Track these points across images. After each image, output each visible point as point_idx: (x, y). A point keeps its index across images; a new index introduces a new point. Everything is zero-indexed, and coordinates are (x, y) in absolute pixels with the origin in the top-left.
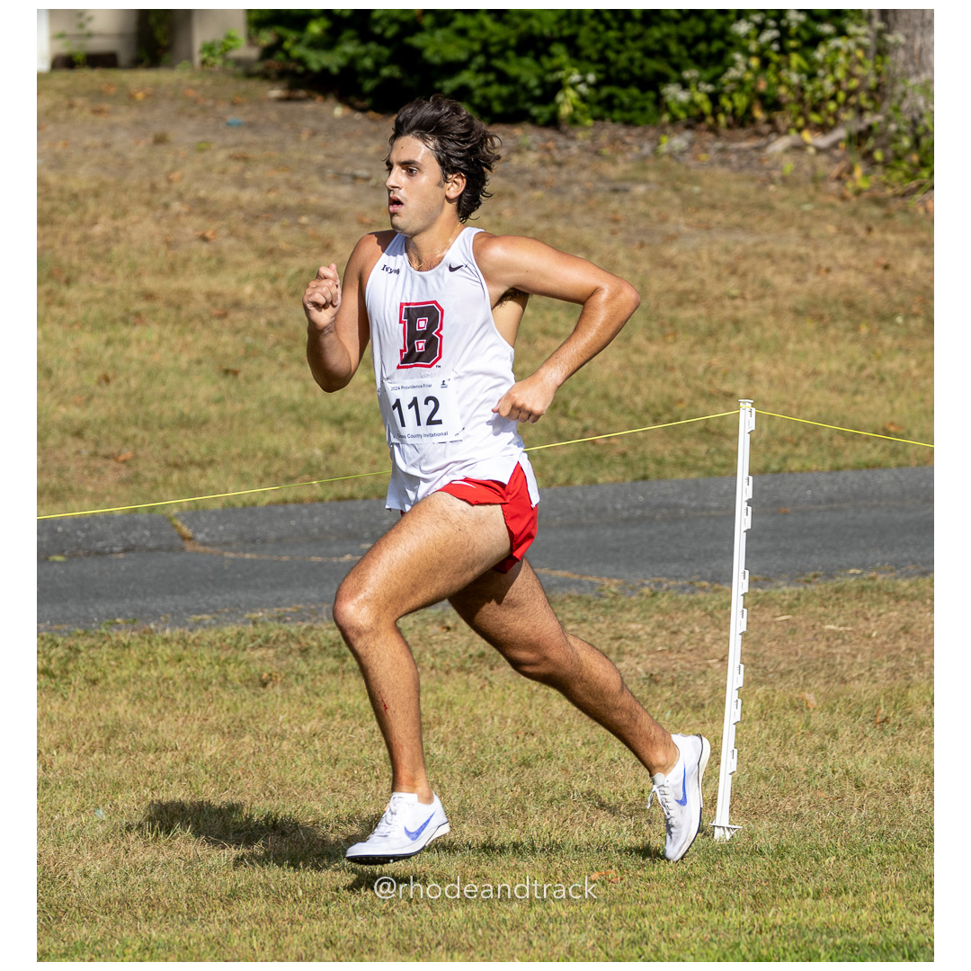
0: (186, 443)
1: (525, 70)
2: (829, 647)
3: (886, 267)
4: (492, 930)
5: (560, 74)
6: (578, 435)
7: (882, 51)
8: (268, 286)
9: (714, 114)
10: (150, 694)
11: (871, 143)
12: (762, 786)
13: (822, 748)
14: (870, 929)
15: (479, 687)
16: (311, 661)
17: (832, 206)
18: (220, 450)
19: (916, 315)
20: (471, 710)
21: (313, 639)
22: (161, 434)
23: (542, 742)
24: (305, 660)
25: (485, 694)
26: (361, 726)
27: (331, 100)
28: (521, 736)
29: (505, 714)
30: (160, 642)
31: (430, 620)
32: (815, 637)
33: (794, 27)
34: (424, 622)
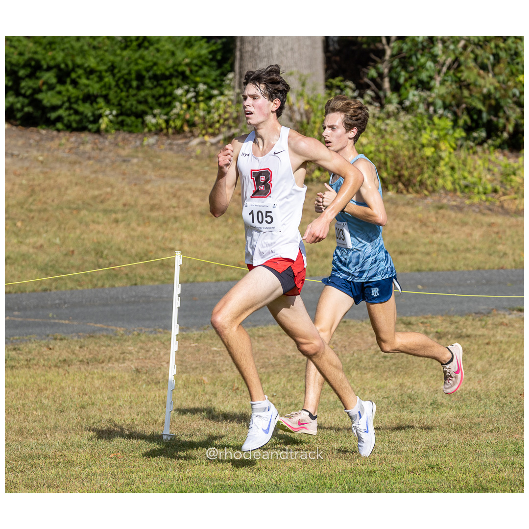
1: (86, 109)
2: (214, 357)
4: (67, 479)
5: (101, 111)
6: (107, 266)
7: (239, 102)
9: (167, 128)
14: (229, 478)
15: (63, 374)
20: (60, 384)
23: (90, 398)
25: (66, 377)
28: (81, 395)
29: (74, 386)
31: (43, 345)
32: (208, 353)
33: (201, 92)
34: (40, 346)
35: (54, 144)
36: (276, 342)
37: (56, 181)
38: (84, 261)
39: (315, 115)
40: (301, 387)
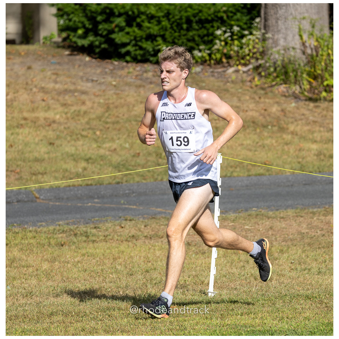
0: (37, 167)
1: (148, 46)
2: (246, 233)
3: (265, 110)
4: (136, 325)
5: (160, 47)
6: (165, 164)
7: (264, 40)
8: (64, 116)
9: (210, 60)
10: (25, 248)
11: (260, 70)
12: (224, 279)
13: (244, 266)
14: (259, 325)
15: (132, 246)
16: (78, 238)
17: (248, 90)
18: (48, 169)
19: (275, 126)
20: (130, 254)
21: (78, 231)
22: (29, 164)
23: (153, 264)
24: (76, 237)
25: (134, 249)
26: (94, 259)
27: (85, 55)
28: (146, 262)
29: (141, 255)
30: (28, 231)
31: (117, 224)
32: (242, 230)
33: (236, 32)
34: (115, 225)
35: (124, 72)
36: (294, 222)
37: (125, 100)
38: (148, 161)
39: (322, 50)
40: (313, 256)
